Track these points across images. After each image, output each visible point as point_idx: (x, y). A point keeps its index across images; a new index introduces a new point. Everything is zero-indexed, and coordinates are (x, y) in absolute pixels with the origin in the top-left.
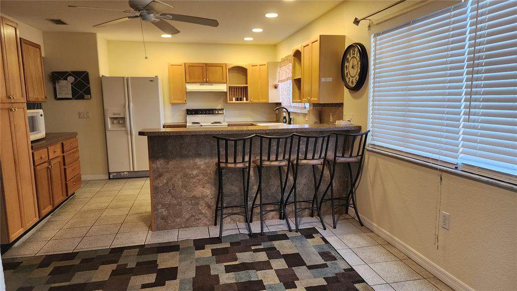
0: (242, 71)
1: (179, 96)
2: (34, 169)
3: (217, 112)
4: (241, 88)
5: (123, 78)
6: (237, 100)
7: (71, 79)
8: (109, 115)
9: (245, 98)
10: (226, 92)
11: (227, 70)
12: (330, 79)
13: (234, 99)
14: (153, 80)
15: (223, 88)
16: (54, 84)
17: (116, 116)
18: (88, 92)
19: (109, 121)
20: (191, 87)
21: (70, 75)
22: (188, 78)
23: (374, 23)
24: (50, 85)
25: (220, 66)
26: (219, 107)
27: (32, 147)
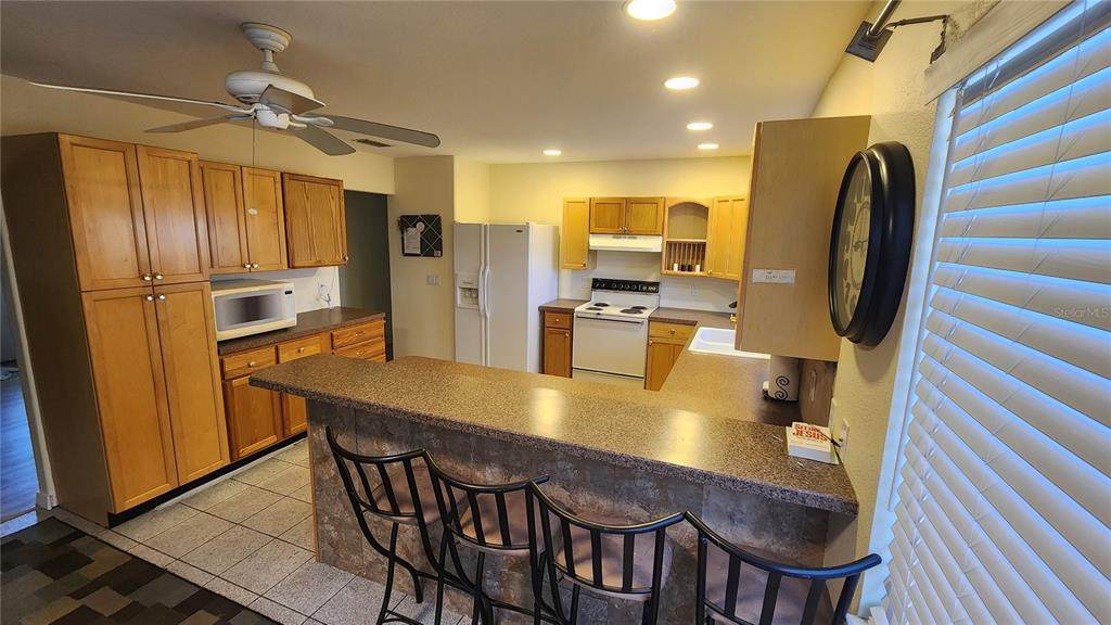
0: (700, 210)
1: (573, 254)
2: (224, 386)
3: (645, 288)
4: (694, 245)
5: (480, 225)
6: (682, 268)
7: (421, 226)
8: (460, 283)
9: (698, 267)
10: (661, 253)
11: (667, 209)
12: (788, 276)
13: (676, 266)
14: (522, 231)
15: (654, 244)
16: (403, 233)
17: (469, 286)
18: (440, 248)
19: (459, 292)
20: (596, 242)
21: (420, 220)
22: (593, 225)
25: (653, 202)
26: (651, 279)
27: (219, 351)
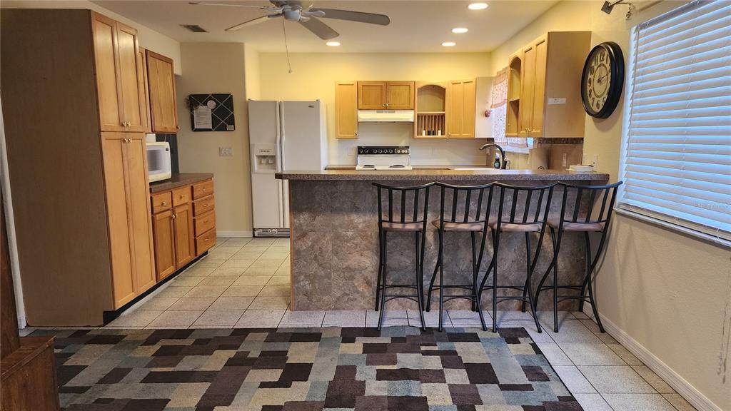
0: (438, 91)
1: (348, 128)
2: (153, 218)
3: (399, 151)
4: (435, 116)
5: (275, 102)
6: (429, 133)
7: (211, 104)
8: (256, 152)
9: (440, 132)
10: (413, 123)
11: (416, 90)
12: (563, 101)
13: (424, 132)
14: (313, 106)
15: (409, 116)
16: (192, 110)
17: (264, 154)
18: (231, 121)
19: (255, 161)
20: (364, 116)
21: (210, 99)
22: (360, 103)
23: (638, 8)
24: (187, 112)
25: (407, 84)
26: (402, 144)
27: (150, 189)
